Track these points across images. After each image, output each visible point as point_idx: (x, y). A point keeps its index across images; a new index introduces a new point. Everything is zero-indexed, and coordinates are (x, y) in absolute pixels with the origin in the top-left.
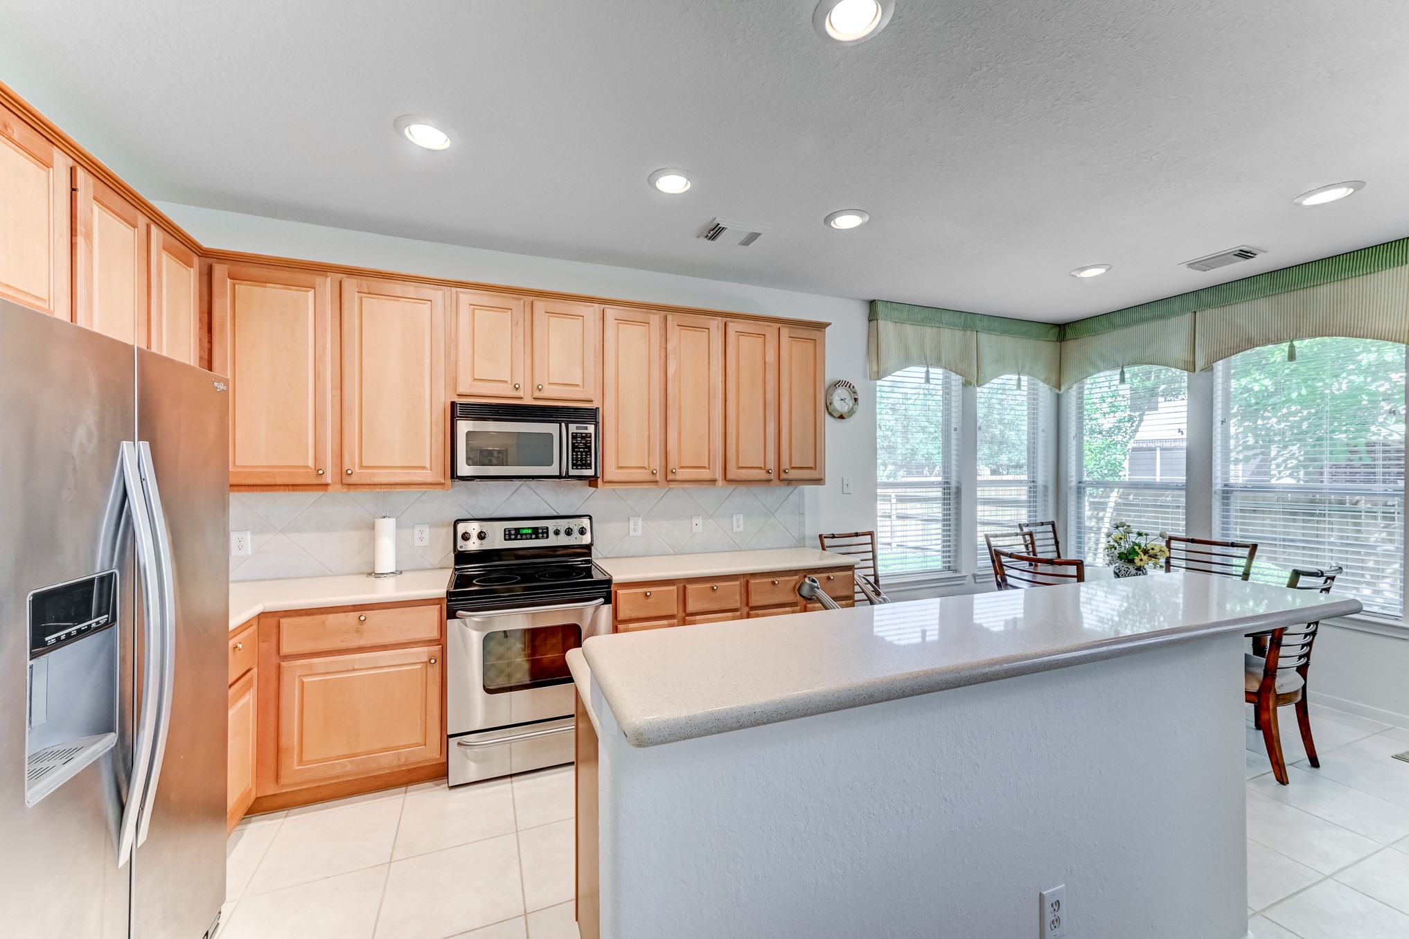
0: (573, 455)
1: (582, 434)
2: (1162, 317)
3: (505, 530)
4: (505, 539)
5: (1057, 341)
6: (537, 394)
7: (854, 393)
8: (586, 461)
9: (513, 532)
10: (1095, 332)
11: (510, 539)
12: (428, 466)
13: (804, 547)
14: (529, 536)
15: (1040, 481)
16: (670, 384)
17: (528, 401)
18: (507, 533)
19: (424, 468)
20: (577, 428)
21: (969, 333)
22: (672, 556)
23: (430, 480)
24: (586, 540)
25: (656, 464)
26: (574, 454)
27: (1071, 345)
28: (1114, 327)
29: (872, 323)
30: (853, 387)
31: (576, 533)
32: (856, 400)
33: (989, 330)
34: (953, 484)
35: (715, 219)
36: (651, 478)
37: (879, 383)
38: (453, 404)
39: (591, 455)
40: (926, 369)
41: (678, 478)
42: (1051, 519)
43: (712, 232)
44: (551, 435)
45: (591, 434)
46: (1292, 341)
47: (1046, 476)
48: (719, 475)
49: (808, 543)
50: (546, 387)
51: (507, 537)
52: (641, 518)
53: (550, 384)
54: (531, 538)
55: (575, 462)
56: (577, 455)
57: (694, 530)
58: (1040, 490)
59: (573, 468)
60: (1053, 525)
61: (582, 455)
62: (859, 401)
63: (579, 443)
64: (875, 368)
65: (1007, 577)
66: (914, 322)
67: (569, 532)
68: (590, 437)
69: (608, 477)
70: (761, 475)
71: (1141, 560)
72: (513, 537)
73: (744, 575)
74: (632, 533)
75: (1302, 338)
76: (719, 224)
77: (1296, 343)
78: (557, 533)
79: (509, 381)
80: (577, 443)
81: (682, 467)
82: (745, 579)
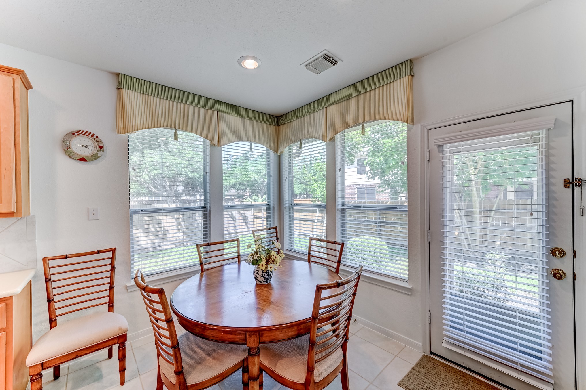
2: (314, 111)
5: (276, 125)
7: (99, 141)
10: (290, 120)
21: (211, 111)
29: (119, 90)
30: (97, 137)
32: (101, 147)
33: (227, 112)
40: (174, 131)
46: (364, 125)
60: (276, 229)
64: (121, 124)
66: (161, 97)
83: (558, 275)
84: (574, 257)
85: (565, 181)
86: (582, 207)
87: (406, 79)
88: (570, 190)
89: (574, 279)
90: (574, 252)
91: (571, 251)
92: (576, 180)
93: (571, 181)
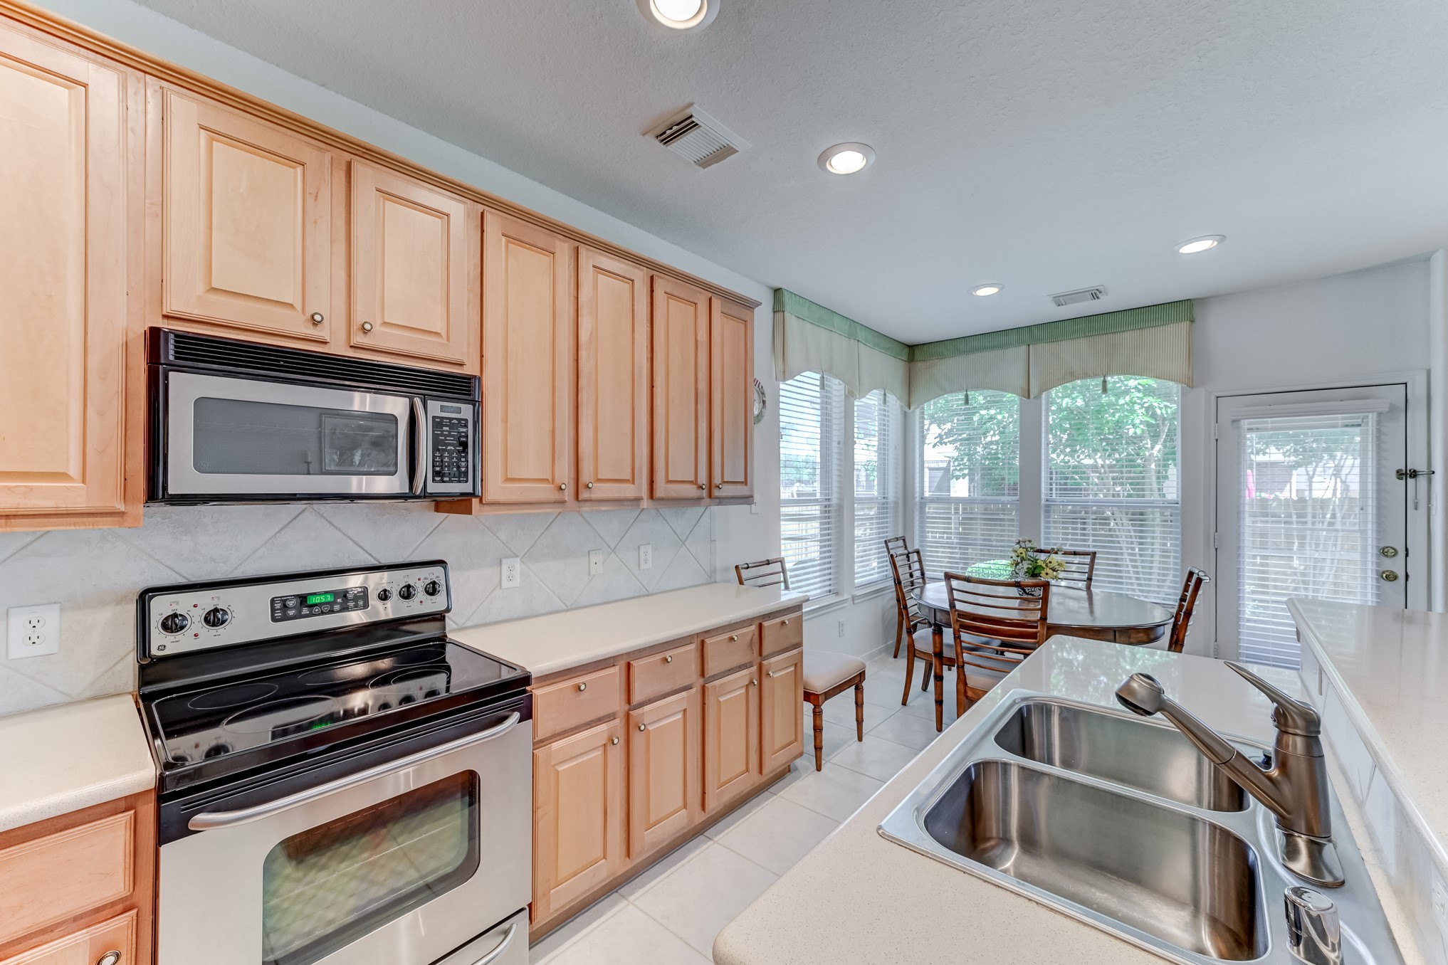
0: (434, 457)
1: (451, 419)
2: (1001, 347)
3: (273, 601)
4: (274, 619)
5: (908, 361)
6: (359, 339)
7: (764, 394)
8: (458, 467)
9: (291, 604)
10: (941, 356)
11: (285, 618)
12: (74, 470)
13: (715, 582)
14: (326, 609)
15: (891, 498)
16: (583, 353)
17: (338, 348)
18: (278, 606)
19: (63, 476)
20: (443, 409)
21: (852, 341)
22: (564, 614)
23: (81, 504)
24: (435, 604)
25: (564, 473)
26: (438, 454)
27: (919, 366)
28: (959, 352)
29: (777, 315)
30: (762, 387)
31: (420, 595)
32: (764, 402)
33: (866, 342)
34: (835, 501)
35: (691, 104)
36: (557, 496)
37: (782, 386)
38: (154, 334)
39: (466, 457)
40: (821, 375)
41: (594, 495)
42: (900, 535)
43: (675, 128)
44: (393, 419)
45: (466, 420)
46: (1104, 377)
47: (896, 492)
48: (645, 493)
49: (719, 577)
50: (378, 328)
51: (278, 614)
52: (519, 559)
53: (385, 324)
54: (332, 612)
55: (438, 469)
56: (441, 456)
57: (593, 572)
58: (891, 505)
59: (434, 480)
60: (904, 540)
61: (451, 457)
62: (767, 404)
63: (445, 436)
64: (780, 368)
65: (956, 602)
66: (813, 322)
67: (407, 593)
68: (466, 426)
69: (490, 496)
70: (690, 491)
71: (1047, 574)
72: (291, 613)
73: (698, 634)
74: (505, 584)
75: (1112, 375)
76: (691, 116)
77: (1109, 379)
78: (384, 596)
79: (298, 305)
80: (442, 435)
81: (599, 480)
82: (699, 639)
83: (1391, 577)
84: (1407, 555)
85: (1398, 472)
86: (1416, 501)
87: (1185, 325)
88: (1404, 481)
89: (1407, 580)
90: (1407, 550)
91: (1404, 549)
92: (1410, 471)
93: (1404, 472)
